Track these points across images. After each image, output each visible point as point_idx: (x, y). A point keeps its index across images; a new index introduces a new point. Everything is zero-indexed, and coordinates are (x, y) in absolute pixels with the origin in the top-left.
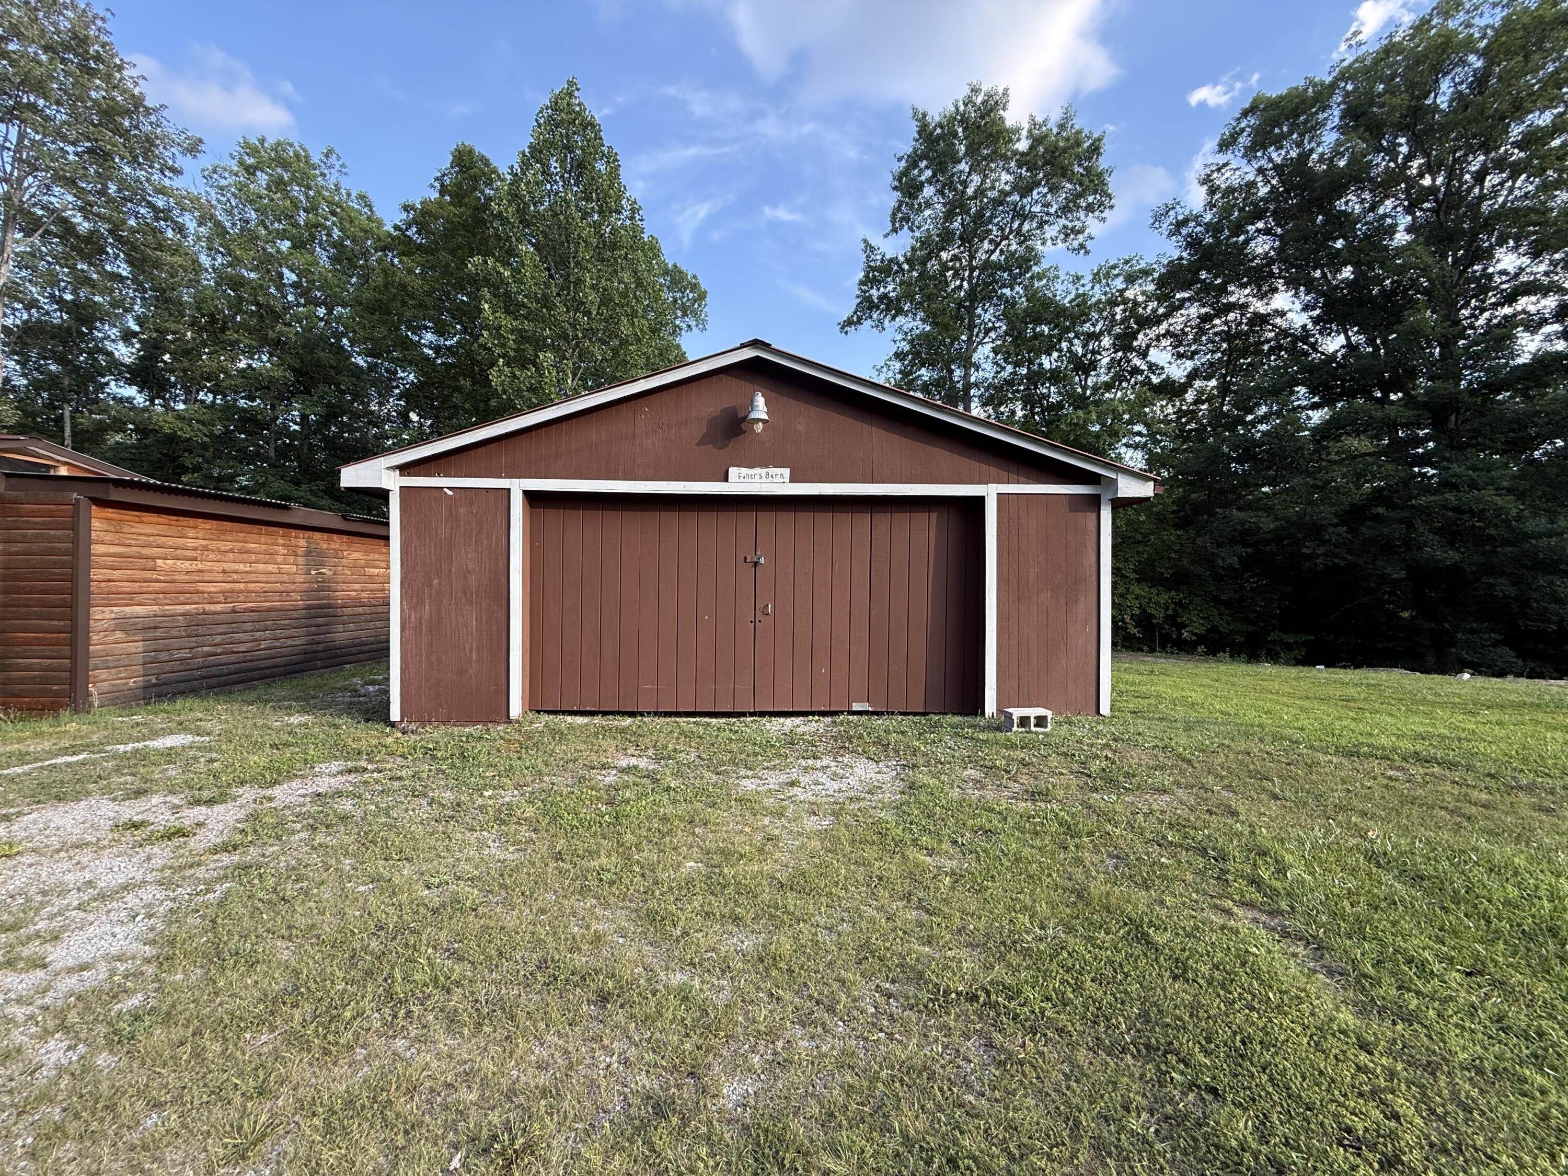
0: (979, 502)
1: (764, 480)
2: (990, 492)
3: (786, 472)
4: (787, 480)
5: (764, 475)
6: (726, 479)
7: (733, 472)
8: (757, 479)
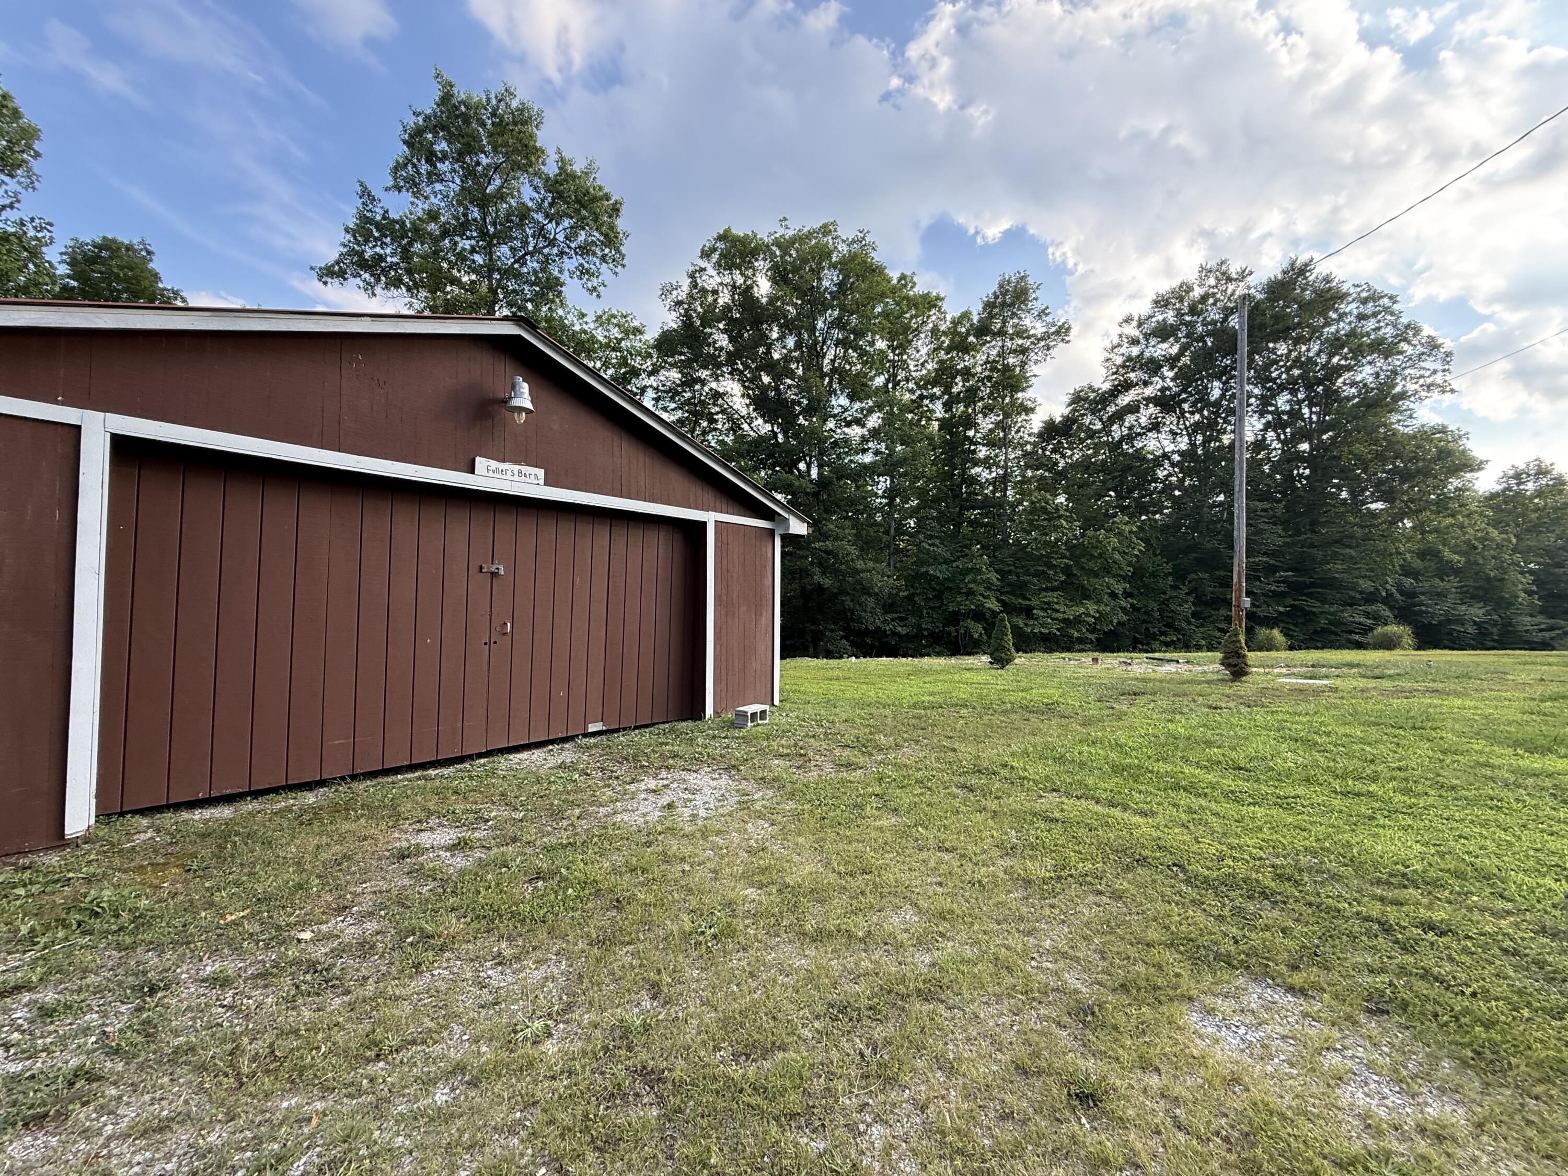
0: (703, 525)
1: (516, 478)
2: (710, 518)
3: (541, 473)
4: (542, 482)
5: (516, 473)
6: (472, 470)
7: (481, 463)
8: (509, 476)
